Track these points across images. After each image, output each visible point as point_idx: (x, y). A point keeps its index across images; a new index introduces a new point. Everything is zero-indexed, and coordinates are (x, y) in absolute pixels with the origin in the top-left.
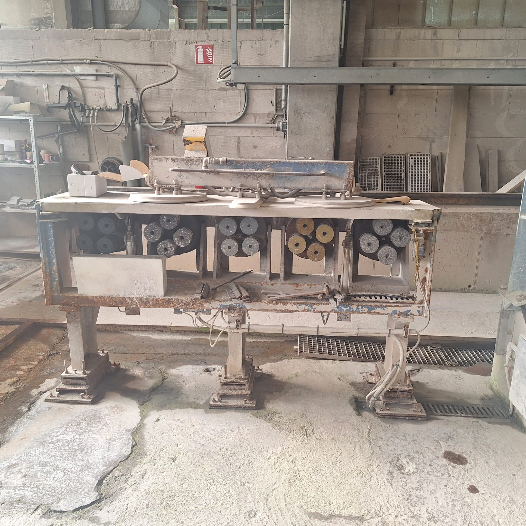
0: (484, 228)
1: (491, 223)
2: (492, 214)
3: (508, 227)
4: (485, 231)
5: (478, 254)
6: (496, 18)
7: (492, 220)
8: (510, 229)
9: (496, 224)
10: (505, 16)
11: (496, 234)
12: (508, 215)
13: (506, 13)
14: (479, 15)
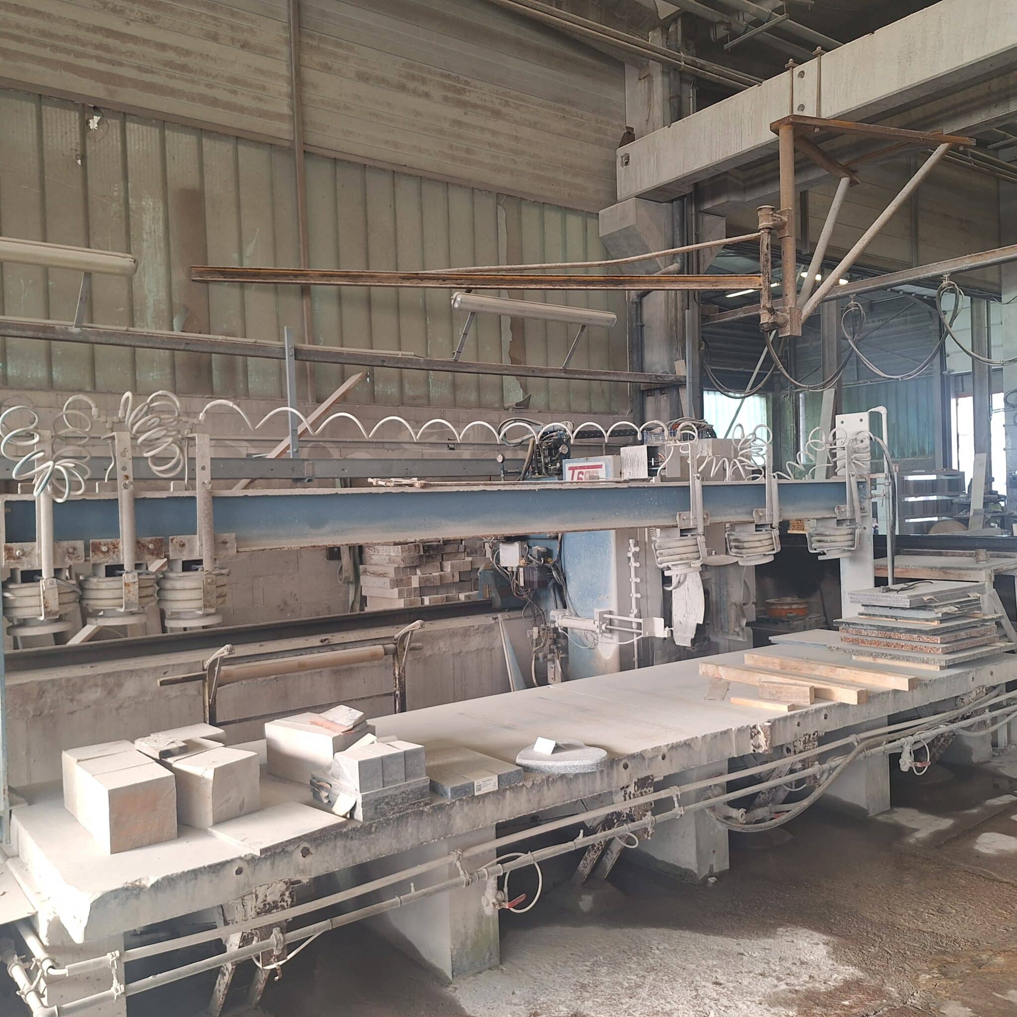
0: (30, 708)
1: (41, 698)
2: (40, 683)
3: (72, 700)
4: (32, 713)
5: (26, 754)
6: (39, 376)
7: (42, 693)
8: (75, 703)
9: (48, 699)
10: (54, 373)
11: (52, 715)
12: (68, 680)
13: (54, 369)
14: (9, 369)
